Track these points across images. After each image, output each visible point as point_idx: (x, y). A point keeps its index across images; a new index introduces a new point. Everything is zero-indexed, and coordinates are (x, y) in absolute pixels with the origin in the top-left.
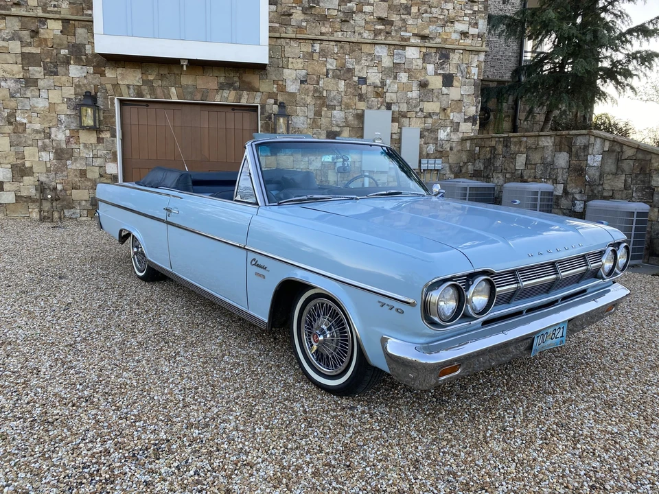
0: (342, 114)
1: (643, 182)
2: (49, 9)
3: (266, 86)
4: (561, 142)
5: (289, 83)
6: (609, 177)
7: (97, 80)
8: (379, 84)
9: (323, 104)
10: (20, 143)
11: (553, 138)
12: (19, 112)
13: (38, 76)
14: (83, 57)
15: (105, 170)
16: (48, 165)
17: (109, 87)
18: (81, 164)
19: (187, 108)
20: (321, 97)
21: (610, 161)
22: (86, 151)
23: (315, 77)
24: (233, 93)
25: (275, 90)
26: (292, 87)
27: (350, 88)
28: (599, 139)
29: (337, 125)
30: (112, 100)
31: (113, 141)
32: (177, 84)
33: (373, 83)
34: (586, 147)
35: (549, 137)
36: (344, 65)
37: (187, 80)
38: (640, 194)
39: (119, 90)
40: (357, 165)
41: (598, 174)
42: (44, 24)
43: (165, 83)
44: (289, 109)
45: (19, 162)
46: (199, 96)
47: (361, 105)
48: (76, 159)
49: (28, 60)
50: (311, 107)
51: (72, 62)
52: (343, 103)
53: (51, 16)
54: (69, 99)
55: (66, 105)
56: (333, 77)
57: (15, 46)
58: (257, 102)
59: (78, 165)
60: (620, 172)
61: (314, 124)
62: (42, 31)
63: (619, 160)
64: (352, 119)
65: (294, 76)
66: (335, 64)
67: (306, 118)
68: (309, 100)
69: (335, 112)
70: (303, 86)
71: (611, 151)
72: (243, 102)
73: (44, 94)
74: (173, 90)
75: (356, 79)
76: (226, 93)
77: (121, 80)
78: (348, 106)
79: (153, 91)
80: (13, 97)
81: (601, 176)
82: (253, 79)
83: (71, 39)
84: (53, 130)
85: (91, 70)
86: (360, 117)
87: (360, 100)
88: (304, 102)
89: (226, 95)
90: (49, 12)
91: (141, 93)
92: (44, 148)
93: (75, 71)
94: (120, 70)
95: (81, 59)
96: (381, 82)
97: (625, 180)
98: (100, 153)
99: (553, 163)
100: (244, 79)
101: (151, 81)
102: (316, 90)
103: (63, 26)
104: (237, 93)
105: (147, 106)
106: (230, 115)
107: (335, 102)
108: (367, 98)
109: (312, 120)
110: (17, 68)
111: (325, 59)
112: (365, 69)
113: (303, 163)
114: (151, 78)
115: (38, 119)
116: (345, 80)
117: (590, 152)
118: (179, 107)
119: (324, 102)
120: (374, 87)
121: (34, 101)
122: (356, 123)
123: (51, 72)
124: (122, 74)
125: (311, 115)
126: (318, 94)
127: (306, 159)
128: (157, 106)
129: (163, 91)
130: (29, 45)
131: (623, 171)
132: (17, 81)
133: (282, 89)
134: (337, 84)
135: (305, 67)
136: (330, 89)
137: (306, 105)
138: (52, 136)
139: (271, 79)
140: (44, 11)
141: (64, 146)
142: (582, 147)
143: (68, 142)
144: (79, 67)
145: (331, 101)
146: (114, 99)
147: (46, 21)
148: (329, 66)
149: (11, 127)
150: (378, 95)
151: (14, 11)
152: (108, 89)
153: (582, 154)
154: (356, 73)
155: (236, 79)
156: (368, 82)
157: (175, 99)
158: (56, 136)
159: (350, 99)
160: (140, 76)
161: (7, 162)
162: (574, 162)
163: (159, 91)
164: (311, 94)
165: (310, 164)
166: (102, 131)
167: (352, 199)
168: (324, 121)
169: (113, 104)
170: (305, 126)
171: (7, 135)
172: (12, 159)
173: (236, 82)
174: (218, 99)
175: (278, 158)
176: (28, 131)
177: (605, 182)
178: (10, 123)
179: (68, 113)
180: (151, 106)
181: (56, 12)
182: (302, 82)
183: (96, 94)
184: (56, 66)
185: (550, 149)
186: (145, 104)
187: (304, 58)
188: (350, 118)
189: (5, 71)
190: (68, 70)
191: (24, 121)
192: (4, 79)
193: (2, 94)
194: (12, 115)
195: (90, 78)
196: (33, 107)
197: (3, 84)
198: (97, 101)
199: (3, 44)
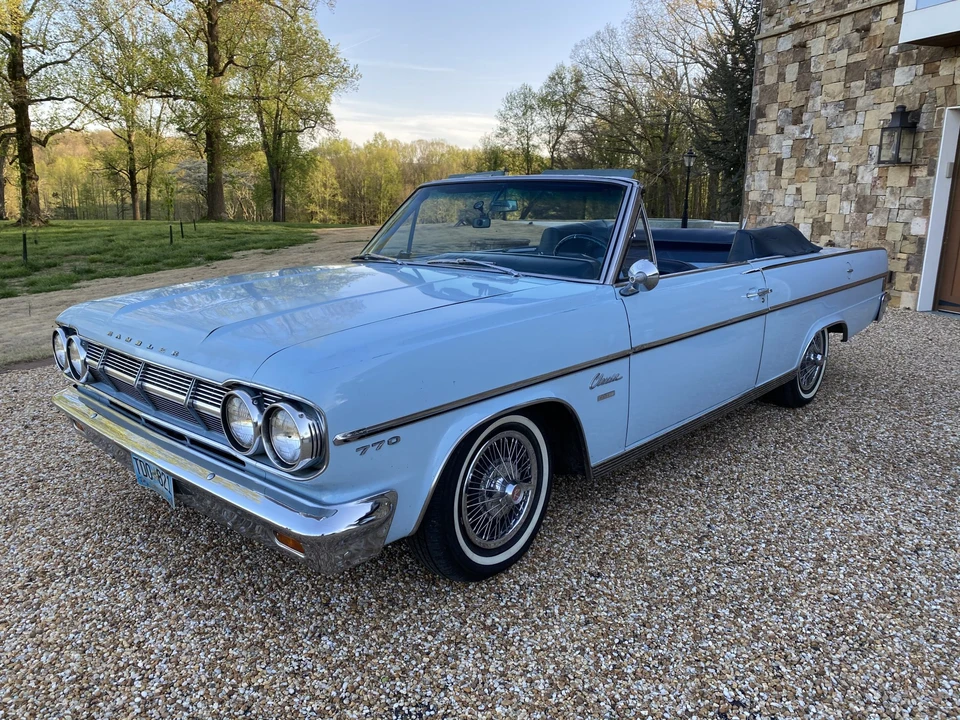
7: (925, 84)
10: (826, 190)
12: (832, 147)
13: (858, 93)
14: (915, 51)
15: (909, 229)
16: (847, 221)
17: (941, 91)
18: (882, 219)
22: (892, 199)
30: (942, 111)
31: (928, 181)
39: (954, 95)
42: (877, 15)
45: (820, 215)
48: (877, 212)
49: (852, 73)
51: (899, 63)
54: (885, 121)
55: (881, 130)
57: (842, 57)
59: (878, 221)
62: (874, 26)
73: (860, 120)
80: (828, 128)
84: (861, 168)
85: (920, 69)
92: (846, 197)
93: (902, 76)
94: (959, 62)
95: (912, 55)
98: (909, 201)
103: (900, 10)
110: (839, 87)
115: (848, 155)
121: (848, 130)
123: (874, 84)
130: (857, 50)
132: (837, 104)
138: (859, 178)
141: (868, 192)
143: (874, 186)
144: (906, 69)
147: (880, 10)
149: (821, 169)
152: (938, 95)
158: (862, 178)
161: (809, 215)
166: (917, 166)
169: (941, 119)
171: (814, 180)
172: (814, 211)
176: (836, 172)
178: (821, 164)
183: (921, 108)
184: (879, 75)
189: (827, 94)
190: (893, 76)
191: (835, 159)
192: (825, 105)
193: (818, 124)
194: (825, 153)
195: (917, 82)
196: (846, 138)
197: (823, 112)
198: (919, 119)
199: (831, 57)
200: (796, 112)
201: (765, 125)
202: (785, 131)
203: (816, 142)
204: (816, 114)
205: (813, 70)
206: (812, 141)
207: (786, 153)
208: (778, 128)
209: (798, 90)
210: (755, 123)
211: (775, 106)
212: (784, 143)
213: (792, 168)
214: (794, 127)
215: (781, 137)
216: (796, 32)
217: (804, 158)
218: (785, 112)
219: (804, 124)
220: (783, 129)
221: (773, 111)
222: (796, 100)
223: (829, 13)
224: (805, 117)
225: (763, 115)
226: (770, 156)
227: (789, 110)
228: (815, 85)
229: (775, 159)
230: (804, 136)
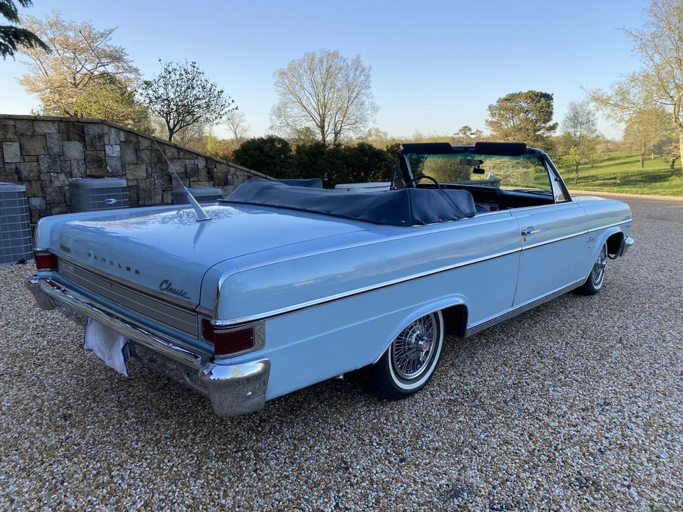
1: (162, 170)
4: (68, 129)
6: (131, 167)
11: (56, 124)
21: (129, 151)
28: (113, 129)
34: (101, 137)
35: (50, 123)
38: (161, 181)
41: (120, 164)
60: (140, 162)
63: (137, 150)
71: (127, 142)
81: (123, 166)
97: (147, 169)
99: (62, 154)
117: (107, 142)
131: (143, 161)
142: (97, 136)
153: (98, 144)
162: (91, 152)
177: (127, 172)
185: (55, 137)
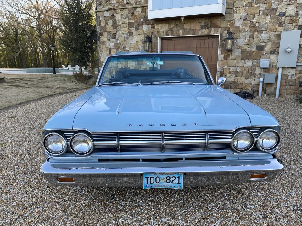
0: (267, 35)
2: (137, 3)
3: (224, 24)
5: (236, 21)
7: (152, 30)
8: (294, 15)
9: (255, 31)
12: (127, 46)
13: (133, 31)
14: (148, 21)
16: (135, 67)
17: (156, 32)
19: (188, 39)
20: (255, 27)
22: (147, 60)
23: (252, 16)
24: (207, 30)
25: (228, 26)
26: (238, 23)
27: (274, 19)
29: (264, 42)
30: (157, 38)
32: (182, 28)
33: (290, 15)
36: (271, 6)
37: (187, 26)
39: (160, 34)
40: (275, 64)
42: (136, 10)
43: (177, 28)
44: (235, 35)
45: (126, 65)
46: (191, 33)
47: (280, 29)
48: (143, 64)
49: (130, 25)
50: (248, 33)
51: (144, 24)
52: (268, 28)
53: (138, 6)
54: (142, 39)
55: (141, 42)
56: (263, 14)
57: (127, 20)
58: (219, 33)
59: (144, 66)
61: (249, 42)
62: (135, 13)
64: (274, 37)
65: (239, 17)
66: (265, 7)
67: (244, 39)
68: (247, 29)
69: (262, 35)
70: (244, 22)
72: (212, 34)
73: (134, 38)
74: (181, 31)
75: (278, 14)
76: (204, 30)
77: (161, 29)
78: (271, 30)
79: (172, 33)
80: (125, 40)
82: (218, 21)
83: (144, 14)
85: (150, 26)
86: (279, 36)
87: (280, 26)
88: (244, 30)
89: (203, 31)
90: (137, 5)
91: (168, 34)
93: (145, 27)
94: (160, 25)
95: (147, 22)
96: (296, 14)
100: (213, 22)
101: (172, 28)
102: (252, 23)
103: (142, 9)
104: (209, 30)
105: (171, 39)
106: (207, 40)
107: (263, 29)
108: (285, 24)
109: (248, 40)
110: (127, 29)
111: (259, 5)
112: (285, 7)
113: (241, 63)
114: (172, 27)
115: (132, 48)
116: (271, 15)
118: (184, 39)
119: (256, 29)
120: (291, 17)
121: (131, 41)
122: (276, 39)
123: (137, 29)
124: (161, 27)
125: (248, 37)
126: (253, 25)
127: (243, 61)
128: (175, 39)
129: (177, 32)
130: (131, 19)
132: (127, 34)
133: (232, 25)
134: (265, 18)
135: (246, 11)
136: (260, 21)
137: (245, 32)
139: (227, 20)
140: (136, 4)
144: (146, 26)
145: (261, 28)
146: (158, 38)
147: (136, 8)
148: (261, 9)
150: (293, 21)
151: (127, 6)
154: (279, 10)
155: (209, 23)
156: (286, 14)
157: (181, 36)
159: (273, 26)
160: (167, 26)
161: (123, 65)
163: (175, 32)
164: (249, 26)
165: (245, 64)
166: (153, 52)
167: (137, 85)
168: (255, 40)
169: (157, 40)
170: (244, 43)
173: (209, 24)
174: (200, 34)
175: (228, 61)
179: (142, 45)
180: (173, 39)
181: (140, 4)
182: (244, 20)
183: (151, 36)
184: (139, 27)
186: (170, 39)
187: (246, 6)
188: (272, 37)
189: (123, 31)
190: (142, 27)
191: (128, 49)
192: (123, 34)
193: (122, 39)
194: (125, 47)
195: (150, 30)
196: (131, 44)
197: (123, 35)
198: (151, 39)
199: (123, 20)
200: (114, 35)
201: (103, 38)
202: (111, 40)
203: (122, 44)
204: (121, 36)
205: (117, 23)
206: (120, 44)
207: (112, 47)
208: (108, 39)
209: (113, 28)
210: (99, 38)
211: (106, 33)
212: (111, 44)
213: (114, 51)
214: (114, 39)
215: (109, 42)
216: (110, 11)
217: (118, 49)
218: (110, 35)
219: (117, 39)
220: (110, 40)
221: (106, 34)
222: (114, 31)
223: (120, 7)
224: (117, 37)
225: (102, 35)
226: (106, 48)
227: (111, 34)
228: (119, 28)
229: (108, 49)
230: (117, 42)
